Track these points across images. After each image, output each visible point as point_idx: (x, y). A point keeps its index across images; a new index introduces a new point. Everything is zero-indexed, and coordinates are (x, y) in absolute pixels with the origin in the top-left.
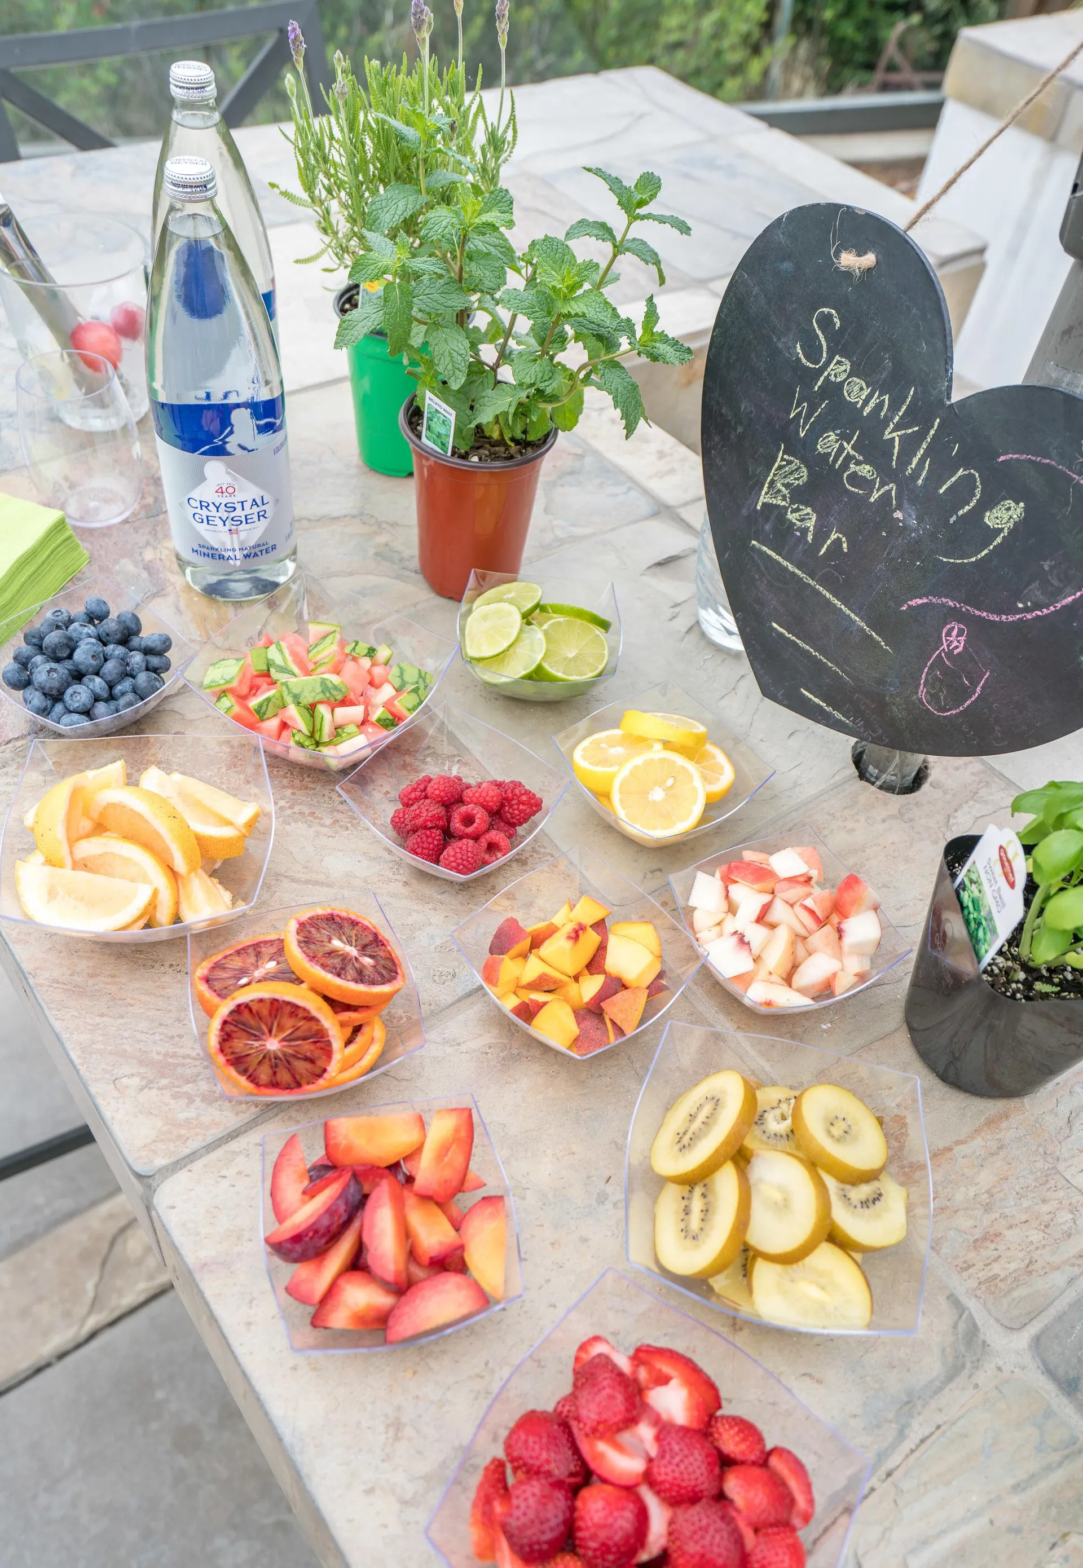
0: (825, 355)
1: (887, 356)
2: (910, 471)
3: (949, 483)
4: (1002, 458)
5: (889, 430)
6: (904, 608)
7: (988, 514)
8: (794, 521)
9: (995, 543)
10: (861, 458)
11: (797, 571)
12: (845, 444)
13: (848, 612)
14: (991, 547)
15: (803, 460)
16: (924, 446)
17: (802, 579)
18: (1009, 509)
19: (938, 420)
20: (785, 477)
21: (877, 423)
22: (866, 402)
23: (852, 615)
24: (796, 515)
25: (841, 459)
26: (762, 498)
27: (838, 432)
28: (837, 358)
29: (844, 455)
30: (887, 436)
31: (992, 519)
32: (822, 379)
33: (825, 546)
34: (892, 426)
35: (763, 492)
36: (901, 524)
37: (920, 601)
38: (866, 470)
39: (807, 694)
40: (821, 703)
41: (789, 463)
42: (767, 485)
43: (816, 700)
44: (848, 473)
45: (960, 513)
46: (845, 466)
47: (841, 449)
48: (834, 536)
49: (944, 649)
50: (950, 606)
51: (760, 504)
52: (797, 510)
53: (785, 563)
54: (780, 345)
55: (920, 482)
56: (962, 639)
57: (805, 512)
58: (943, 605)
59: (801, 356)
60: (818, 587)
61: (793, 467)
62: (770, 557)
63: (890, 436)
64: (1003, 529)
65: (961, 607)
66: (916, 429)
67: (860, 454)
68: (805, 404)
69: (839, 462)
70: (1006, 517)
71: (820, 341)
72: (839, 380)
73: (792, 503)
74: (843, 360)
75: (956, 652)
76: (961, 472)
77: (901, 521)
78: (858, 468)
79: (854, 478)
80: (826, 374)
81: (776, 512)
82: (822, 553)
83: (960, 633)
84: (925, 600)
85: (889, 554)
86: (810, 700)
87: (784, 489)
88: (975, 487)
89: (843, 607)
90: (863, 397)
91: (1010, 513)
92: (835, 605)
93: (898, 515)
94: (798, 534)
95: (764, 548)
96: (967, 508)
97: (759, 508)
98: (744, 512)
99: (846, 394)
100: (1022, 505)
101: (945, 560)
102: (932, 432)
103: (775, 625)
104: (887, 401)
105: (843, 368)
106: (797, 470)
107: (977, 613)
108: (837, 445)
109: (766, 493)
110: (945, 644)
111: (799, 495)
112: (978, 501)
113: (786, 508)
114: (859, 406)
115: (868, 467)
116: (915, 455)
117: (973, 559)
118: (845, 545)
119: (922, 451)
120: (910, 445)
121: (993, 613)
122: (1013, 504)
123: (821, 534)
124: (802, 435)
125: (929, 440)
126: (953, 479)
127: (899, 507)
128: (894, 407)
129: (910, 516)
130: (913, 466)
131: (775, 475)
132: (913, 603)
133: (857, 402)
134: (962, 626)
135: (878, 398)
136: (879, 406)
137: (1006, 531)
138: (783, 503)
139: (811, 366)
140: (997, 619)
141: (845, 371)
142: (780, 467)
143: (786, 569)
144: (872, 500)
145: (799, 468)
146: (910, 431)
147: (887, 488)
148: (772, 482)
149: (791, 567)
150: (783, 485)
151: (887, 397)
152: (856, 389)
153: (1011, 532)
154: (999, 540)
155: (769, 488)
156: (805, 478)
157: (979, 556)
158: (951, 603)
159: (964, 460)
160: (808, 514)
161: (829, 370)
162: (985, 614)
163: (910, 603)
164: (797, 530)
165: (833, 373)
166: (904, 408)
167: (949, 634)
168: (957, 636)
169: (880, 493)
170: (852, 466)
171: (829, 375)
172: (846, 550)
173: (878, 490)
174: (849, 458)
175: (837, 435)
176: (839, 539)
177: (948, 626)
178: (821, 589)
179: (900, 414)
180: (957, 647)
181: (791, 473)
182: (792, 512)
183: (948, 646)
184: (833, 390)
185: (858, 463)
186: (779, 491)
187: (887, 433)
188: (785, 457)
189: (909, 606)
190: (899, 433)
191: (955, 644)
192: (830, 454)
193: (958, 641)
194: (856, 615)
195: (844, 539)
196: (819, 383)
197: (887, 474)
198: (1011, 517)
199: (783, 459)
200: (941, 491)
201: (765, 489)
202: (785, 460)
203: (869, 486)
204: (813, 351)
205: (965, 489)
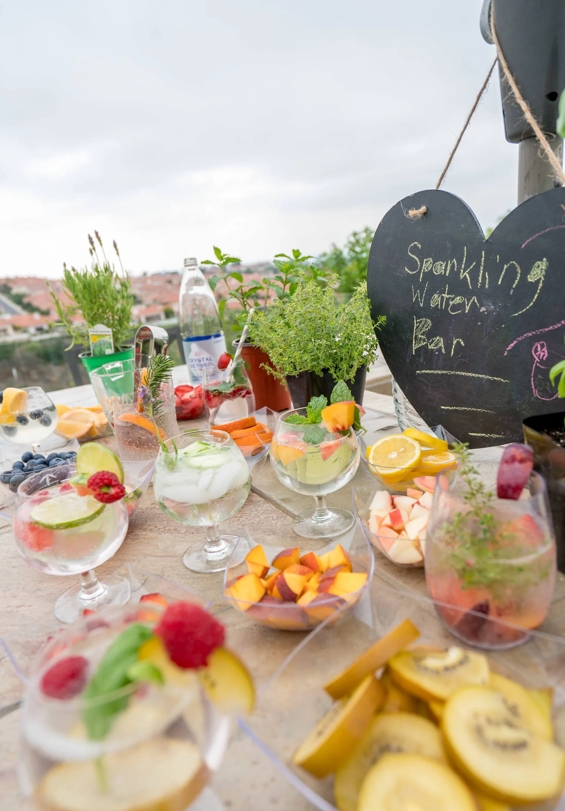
0: (419, 263)
1: (447, 242)
2: (480, 285)
3: (502, 277)
4: (523, 246)
5: (461, 274)
6: (506, 354)
7: (529, 276)
8: (433, 348)
9: (540, 288)
10: (453, 296)
11: (443, 372)
12: (443, 295)
13: (477, 375)
14: (538, 291)
15: (426, 318)
16: (482, 268)
17: (447, 374)
18: (539, 266)
19: (483, 252)
20: (421, 330)
21: (455, 274)
22: (446, 270)
23: (480, 376)
24: (433, 344)
25: (444, 303)
26: (414, 348)
27: (438, 292)
28: (425, 260)
29: (445, 300)
30: (462, 277)
31: (531, 279)
32: (421, 274)
33: (453, 350)
34: (462, 271)
35: (413, 345)
36: (486, 313)
37: (512, 345)
38: (458, 300)
39: (473, 434)
40: (482, 435)
41: (421, 322)
42: (414, 340)
43: (479, 435)
44: (450, 307)
45: (514, 286)
46: (447, 304)
47: (443, 298)
48: (455, 342)
49: (537, 362)
50: (531, 336)
51: (414, 351)
52: (433, 341)
53: (436, 372)
54: (398, 274)
55: (487, 286)
56: (545, 349)
57: (437, 340)
58: (526, 338)
59: (409, 272)
60: (456, 373)
61: (423, 322)
62: (427, 374)
63: (463, 276)
64: (540, 279)
65: (536, 333)
66: (475, 263)
67: (452, 295)
68: (418, 291)
69: (444, 305)
70: (539, 272)
71: (415, 259)
72: (429, 269)
73: (429, 340)
74: (428, 259)
75: (544, 359)
76: (505, 267)
77: (485, 312)
78: (454, 302)
79: (455, 308)
80: (422, 271)
81: (423, 350)
82: (452, 355)
83: (542, 346)
84: (515, 342)
85: (486, 332)
86: (476, 436)
87: (422, 336)
88: (516, 268)
89: (473, 375)
90: (444, 268)
91: (540, 268)
92: (469, 376)
93: (483, 309)
94: (437, 353)
95: (424, 371)
96: (516, 281)
97: (414, 353)
98: (408, 360)
99: (435, 273)
100: (545, 259)
101: (516, 315)
102: (483, 259)
103: (442, 407)
104: (455, 262)
105: (429, 263)
106: (425, 323)
107: (547, 330)
108: (440, 298)
109: (415, 344)
110: (537, 359)
111: (430, 335)
112: (520, 274)
113: (427, 345)
114: (443, 274)
115: (458, 298)
116: (479, 276)
117: (532, 304)
118: (462, 343)
119: (482, 271)
120: (474, 274)
121: (555, 324)
122: (539, 263)
123: (448, 346)
124: (422, 306)
125: (483, 264)
126: (503, 273)
127: (482, 305)
128: (460, 262)
129: (489, 306)
130: (480, 281)
131: (416, 333)
132: (509, 348)
133: (442, 272)
134: (541, 342)
135: (451, 263)
136: (453, 266)
137: (543, 278)
138: (425, 343)
139: (415, 272)
140: (559, 325)
141: (431, 263)
142: (417, 327)
143: (438, 374)
144: (467, 311)
145: (426, 321)
146: (472, 267)
147: (471, 301)
148: (416, 336)
149: (439, 372)
150: (421, 335)
151: (455, 260)
152: (439, 267)
153: (545, 276)
154: (541, 285)
155: (415, 341)
156: (431, 324)
157: (534, 300)
158: (530, 334)
159: (504, 261)
160: (438, 340)
161: (423, 268)
162: (551, 327)
163: (508, 349)
164: (436, 352)
165: (425, 268)
166: (465, 258)
167: (536, 351)
168: (541, 349)
169: (469, 305)
170: (450, 303)
171: (424, 270)
172: (463, 345)
173: (468, 305)
174: (448, 300)
175: (437, 294)
176: (458, 342)
177: (534, 347)
178: (459, 373)
179: (464, 263)
180: (544, 355)
181: (423, 326)
182: (430, 345)
183: (539, 358)
184: (429, 275)
185: (453, 299)
186: (421, 339)
187: (461, 276)
188: (418, 321)
189: (508, 351)
190: (467, 271)
191: (542, 354)
192: (438, 304)
193: (543, 352)
194: (482, 374)
195: (460, 340)
196: (421, 277)
197: (469, 294)
198: (542, 269)
199: (417, 323)
200: (500, 283)
201: (414, 342)
202: (418, 322)
203: (461, 306)
204: (413, 265)
205: (511, 273)
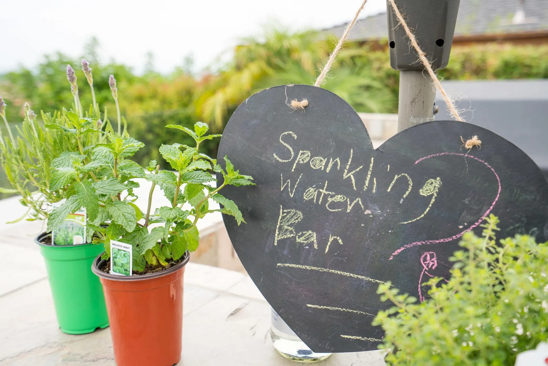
0: (292, 153)
1: (331, 140)
2: (366, 188)
3: (391, 185)
4: (417, 162)
5: (345, 174)
6: (391, 258)
7: (421, 190)
8: (302, 242)
9: (432, 202)
10: (333, 193)
11: (313, 268)
12: (321, 190)
13: (356, 276)
14: (430, 205)
15: (296, 208)
16: (370, 173)
17: (318, 271)
18: (432, 183)
19: (373, 158)
20: (288, 221)
21: (336, 173)
22: (326, 166)
23: (360, 277)
24: (303, 238)
25: (321, 198)
26: (276, 239)
27: (314, 186)
28: (301, 152)
29: (322, 196)
30: (345, 176)
31: (424, 192)
32: (295, 165)
33: (328, 247)
34: (346, 171)
35: (276, 235)
36: (371, 216)
37: (399, 251)
38: (339, 198)
39: (346, 336)
40: (358, 338)
41: (289, 212)
42: (277, 230)
43: (354, 337)
44: (328, 204)
45: (405, 196)
46: (325, 200)
47: (320, 193)
48: (331, 239)
49: (426, 270)
50: (420, 246)
51: (276, 242)
52: (303, 235)
53: (304, 267)
54: (263, 159)
55: (374, 191)
56: (434, 259)
57: (308, 234)
58: (415, 246)
59: (278, 159)
60: (330, 271)
61: (292, 214)
62: (292, 268)
63: (347, 176)
64: (433, 195)
65: (426, 243)
66: (361, 167)
67: (332, 191)
68: (289, 180)
69: (321, 200)
70: (432, 188)
71: (287, 148)
72: (305, 162)
73: (297, 232)
74: (305, 151)
75: (434, 268)
76: (396, 177)
77: (370, 214)
78: (333, 199)
79: (333, 205)
80: (296, 162)
81: (288, 242)
82: (327, 251)
83: (432, 256)
84: (403, 249)
85: (370, 234)
86: (350, 339)
87: (289, 228)
88: (408, 181)
89: (351, 275)
90: (324, 164)
91: (434, 185)
92: (346, 276)
93: (368, 212)
94: (307, 247)
95: (287, 265)
96: (407, 193)
97: (276, 244)
98: (267, 250)
99: (312, 166)
100: (438, 178)
101: (405, 223)
102: (371, 165)
103: (309, 305)
104: (339, 161)
105: (306, 155)
106: (294, 215)
107: (437, 241)
108: (316, 193)
109: (278, 235)
110: (425, 267)
111: (300, 228)
112: (412, 186)
113: (294, 238)
114: (322, 169)
115: (339, 196)
116: (366, 179)
117: (423, 216)
118: (340, 241)
119: (369, 176)
120: (360, 177)
121: (446, 238)
122: (433, 180)
123: (322, 242)
124: (292, 196)
125: (371, 169)
126: (393, 182)
127: (366, 208)
128: (344, 162)
129: (375, 210)
130: (367, 185)
131: (281, 223)
132: (396, 253)
133: (321, 168)
134: (431, 253)
135: (333, 161)
136: (335, 164)
137: (435, 194)
138: (292, 235)
139: (286, 161)
140: (451, 240)
141: (308, 156)
142: (283, 218)
143: (306, 270)
144: (348, 211)
145: (296, 213)
146: (358, 169)
147: (355, 202)
148: (281, 228)
149: (308, 268)
150: (288, 226)
151: (338, 159)
152: (318, 162)
153: (438, 194)
154: (433, 200)
155: (279, 231)
156: (302, 217)
157: (425, 213)
158: (419, 243)
159: (395, 170)
160: (310, 234)
161: (298, 159)
162: (442, 240)
163: (394, 254)
164: (305, 246)
165: (301, 160)
166: (350, 160)
167: (425, 260)
168: (431, 259)
169: (352, 206)
170: (329, 199)
171: (299, 161)
172: (342, 243)
173: (350, 205)
174: (326, 196)
175: (314, 188)
176: (335, 240)
177: (423, 256)
178: (333, 271)
179: (349, 163)
180: (433, 265)
181: (292, 217)
182: (299, 238)
183: (428, 267)
184: (305, 168)
185: (332, 196)
186: (287, 230)
187: (344, 175)
188: (285, 211)
189: (394, 256)
190: (352, 173)
191: (431, 264)
192: (313, 199)
193: (433, 261)
194: (362, 275)
195: (338, 238)
196: (294, 167)
197: (352, 195)
198: (435, 187)
199: (283, 213)
200: (389, 190)
201: (277, 232)
202: (285, 212)
203: (344, 205)
204: (284, 154)
205: (402, 184)
